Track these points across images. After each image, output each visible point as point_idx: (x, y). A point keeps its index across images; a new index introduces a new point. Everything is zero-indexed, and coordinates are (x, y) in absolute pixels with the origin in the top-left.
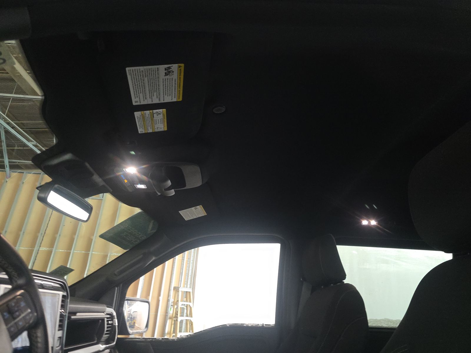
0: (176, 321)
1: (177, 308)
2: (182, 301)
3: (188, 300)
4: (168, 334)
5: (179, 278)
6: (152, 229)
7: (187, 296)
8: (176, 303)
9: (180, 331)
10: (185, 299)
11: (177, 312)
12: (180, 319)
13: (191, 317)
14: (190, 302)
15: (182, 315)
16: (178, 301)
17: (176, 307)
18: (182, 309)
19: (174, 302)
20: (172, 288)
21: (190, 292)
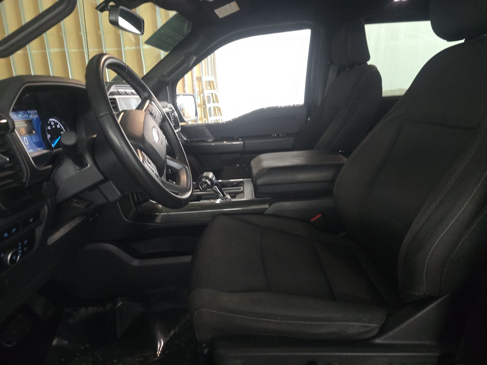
0: (205, 108)
1: (204, 96)
2: (207, 89)
3: (212, 88)
4: (200, 119)
5: (200, 68)
6: (187, 30)
7: (211, 84)
8: (202, 92)
9: (210, 116)
10: (209, 88)
11: (205, 100)
12: (208, 106)
13: (218, 102)
14: (214, 89)
15: (209, 102)
16: (203, 90)
17: (202, 95)
18: (209, 97)
19: (199, 92)
20: (195, 79)
21: (212, 81)
